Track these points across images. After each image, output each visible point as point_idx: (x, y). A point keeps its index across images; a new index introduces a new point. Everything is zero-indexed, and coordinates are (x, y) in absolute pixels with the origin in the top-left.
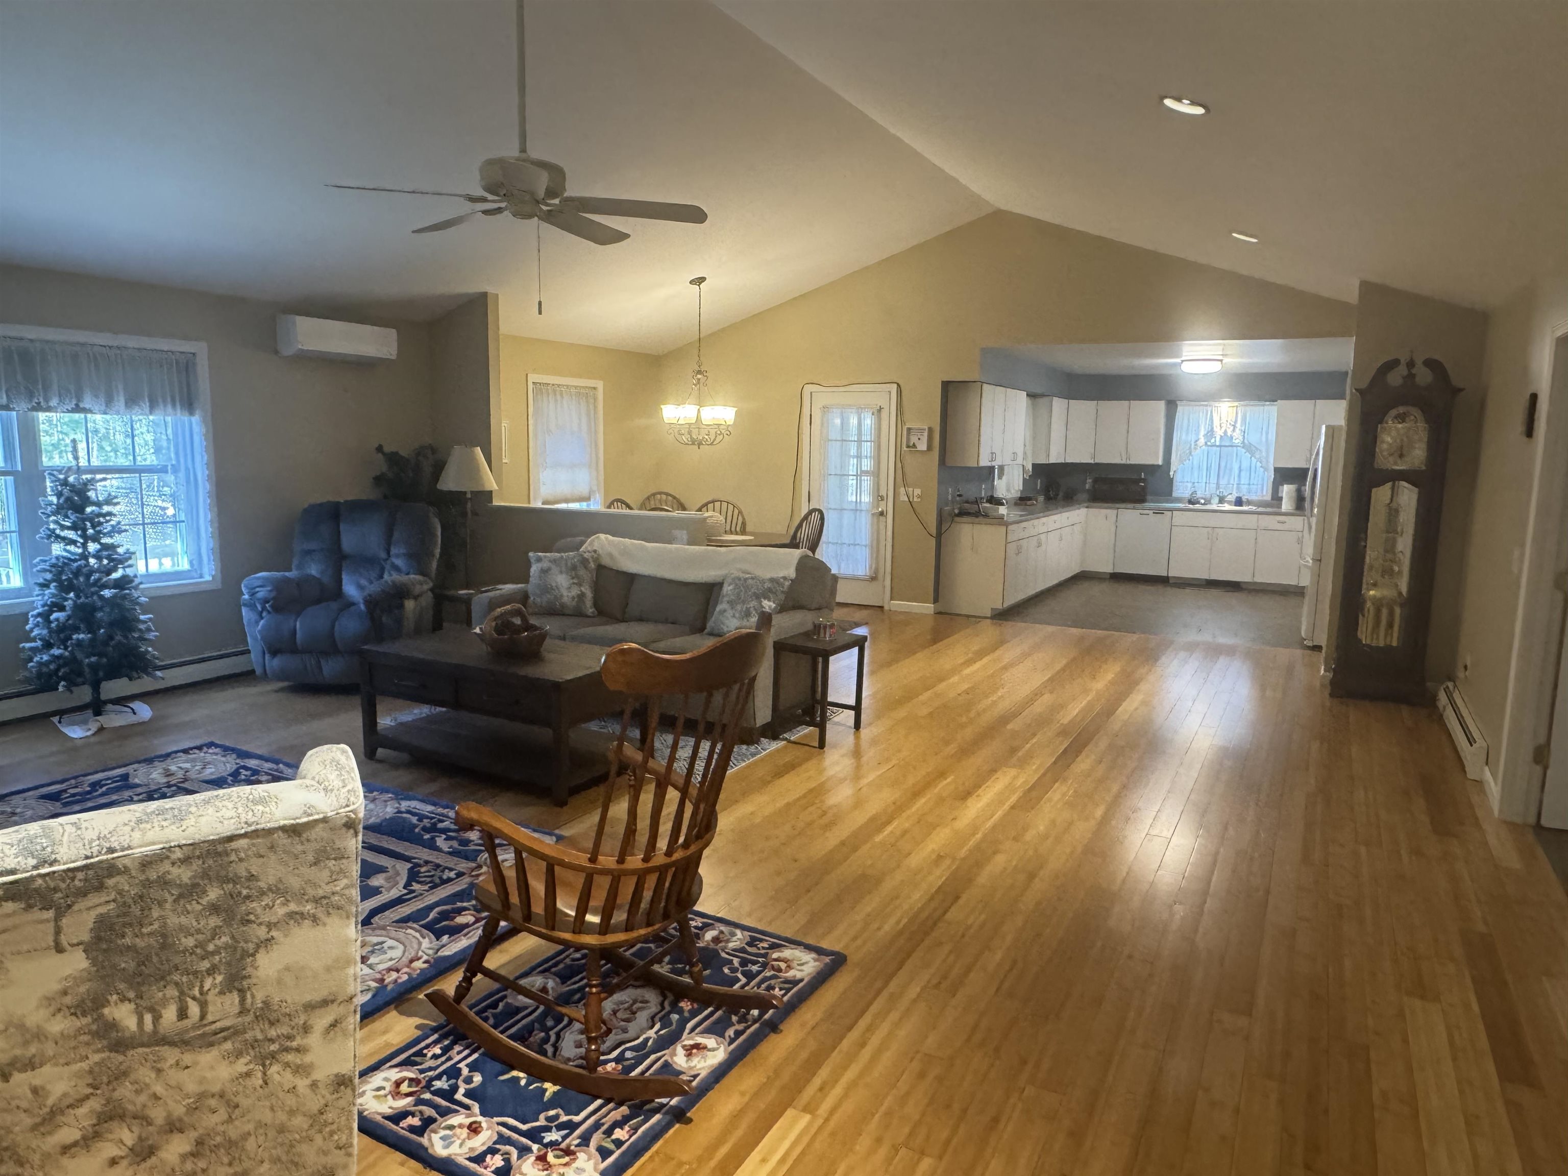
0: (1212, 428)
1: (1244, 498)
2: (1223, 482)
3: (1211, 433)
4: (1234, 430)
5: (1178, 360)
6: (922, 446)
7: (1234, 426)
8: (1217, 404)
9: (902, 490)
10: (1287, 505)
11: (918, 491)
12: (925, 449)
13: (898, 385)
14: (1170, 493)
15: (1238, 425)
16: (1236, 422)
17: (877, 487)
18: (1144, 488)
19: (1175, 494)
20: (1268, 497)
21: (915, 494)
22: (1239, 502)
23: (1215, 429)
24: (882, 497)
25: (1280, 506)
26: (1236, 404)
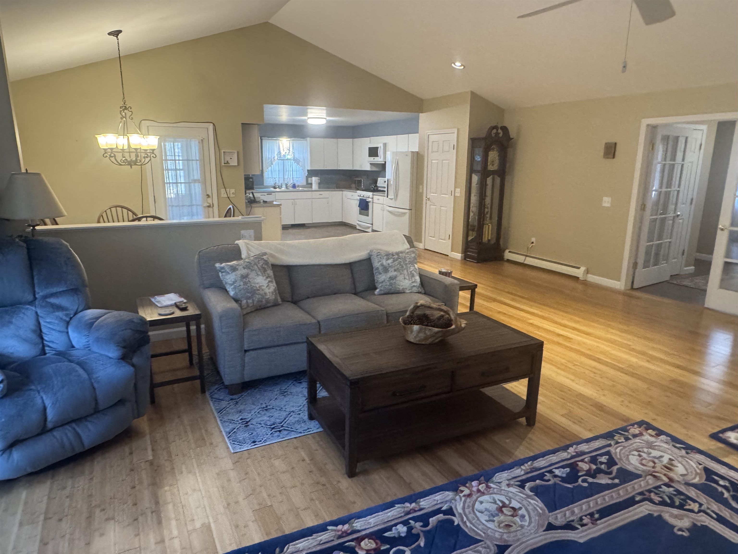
0: (280, 151)
1: (296, 185)
2: (286, 177)
3: (279, 152)
4: (289, 153)
5: (306, 118)
6: (234, 162)
7: (289, 150)
8: (281, 139)
9: (223, 191)
10: (315, 186)
11: (233, 191)
12: (236, 164)
13: (213, 124)
14: (262, 184)
15: (291, 149)
16: (290, 148)
17: (205, 188)
18: (253, 182)
19: (265, 184)
20: (305, 183)
21: (231, 193)
22: (294, 186)
23: (281, 152)
24: (208, 196)
25: (311, 187)
26: (289, 139)
